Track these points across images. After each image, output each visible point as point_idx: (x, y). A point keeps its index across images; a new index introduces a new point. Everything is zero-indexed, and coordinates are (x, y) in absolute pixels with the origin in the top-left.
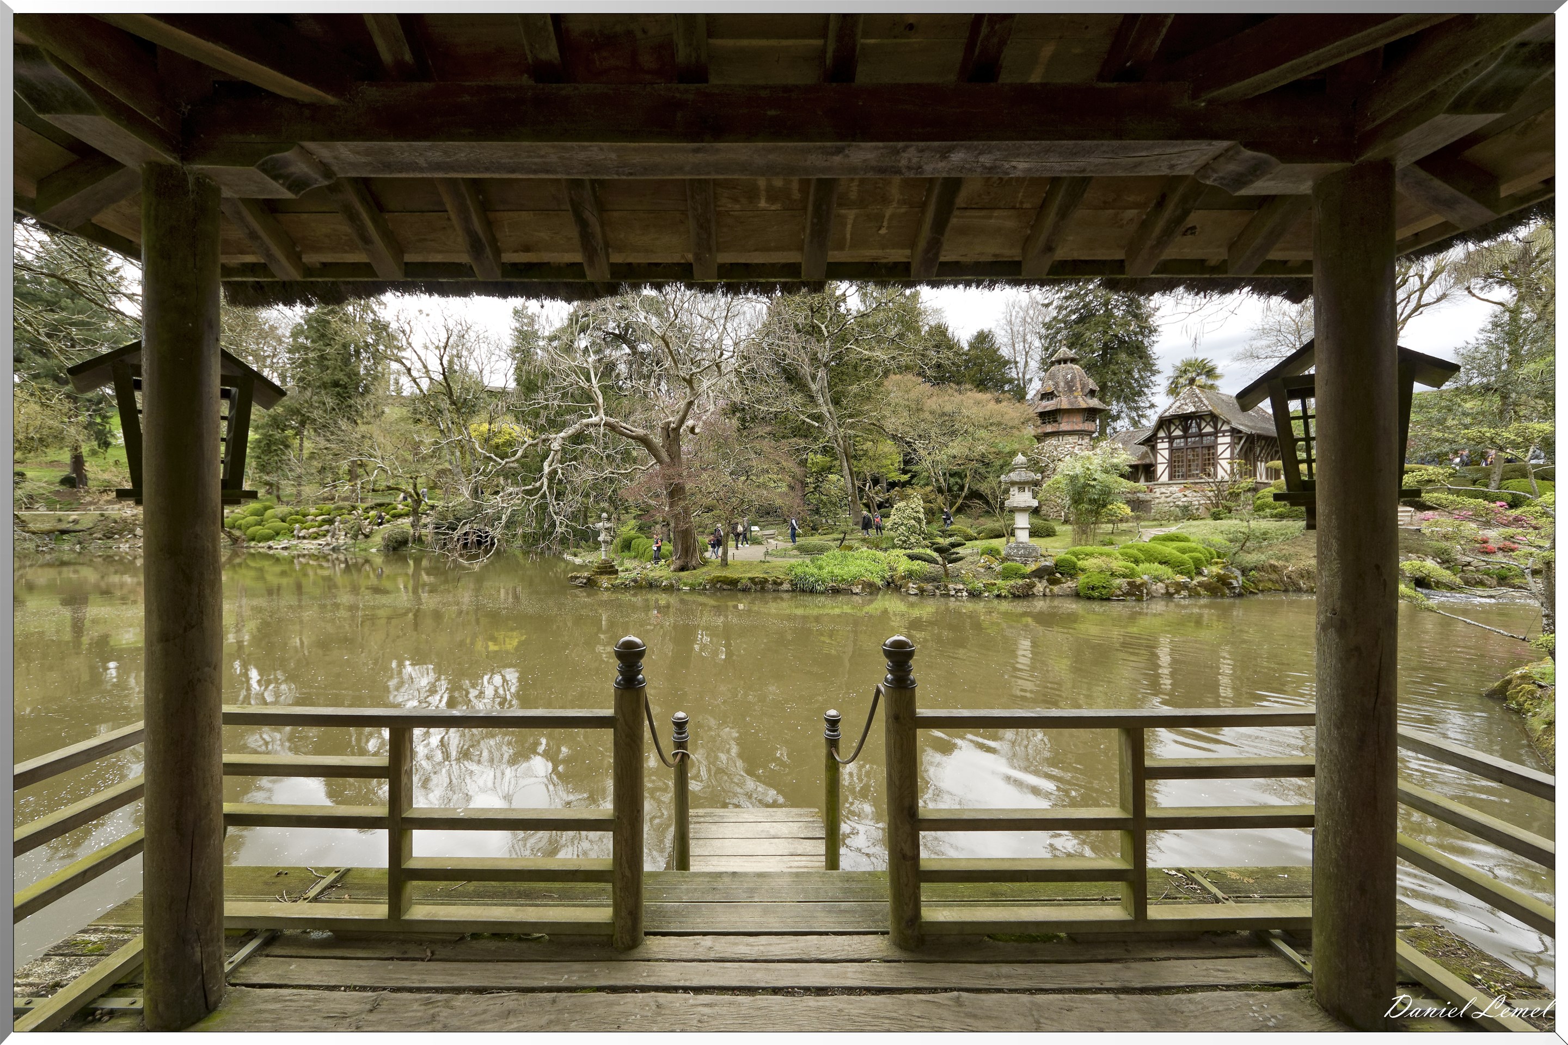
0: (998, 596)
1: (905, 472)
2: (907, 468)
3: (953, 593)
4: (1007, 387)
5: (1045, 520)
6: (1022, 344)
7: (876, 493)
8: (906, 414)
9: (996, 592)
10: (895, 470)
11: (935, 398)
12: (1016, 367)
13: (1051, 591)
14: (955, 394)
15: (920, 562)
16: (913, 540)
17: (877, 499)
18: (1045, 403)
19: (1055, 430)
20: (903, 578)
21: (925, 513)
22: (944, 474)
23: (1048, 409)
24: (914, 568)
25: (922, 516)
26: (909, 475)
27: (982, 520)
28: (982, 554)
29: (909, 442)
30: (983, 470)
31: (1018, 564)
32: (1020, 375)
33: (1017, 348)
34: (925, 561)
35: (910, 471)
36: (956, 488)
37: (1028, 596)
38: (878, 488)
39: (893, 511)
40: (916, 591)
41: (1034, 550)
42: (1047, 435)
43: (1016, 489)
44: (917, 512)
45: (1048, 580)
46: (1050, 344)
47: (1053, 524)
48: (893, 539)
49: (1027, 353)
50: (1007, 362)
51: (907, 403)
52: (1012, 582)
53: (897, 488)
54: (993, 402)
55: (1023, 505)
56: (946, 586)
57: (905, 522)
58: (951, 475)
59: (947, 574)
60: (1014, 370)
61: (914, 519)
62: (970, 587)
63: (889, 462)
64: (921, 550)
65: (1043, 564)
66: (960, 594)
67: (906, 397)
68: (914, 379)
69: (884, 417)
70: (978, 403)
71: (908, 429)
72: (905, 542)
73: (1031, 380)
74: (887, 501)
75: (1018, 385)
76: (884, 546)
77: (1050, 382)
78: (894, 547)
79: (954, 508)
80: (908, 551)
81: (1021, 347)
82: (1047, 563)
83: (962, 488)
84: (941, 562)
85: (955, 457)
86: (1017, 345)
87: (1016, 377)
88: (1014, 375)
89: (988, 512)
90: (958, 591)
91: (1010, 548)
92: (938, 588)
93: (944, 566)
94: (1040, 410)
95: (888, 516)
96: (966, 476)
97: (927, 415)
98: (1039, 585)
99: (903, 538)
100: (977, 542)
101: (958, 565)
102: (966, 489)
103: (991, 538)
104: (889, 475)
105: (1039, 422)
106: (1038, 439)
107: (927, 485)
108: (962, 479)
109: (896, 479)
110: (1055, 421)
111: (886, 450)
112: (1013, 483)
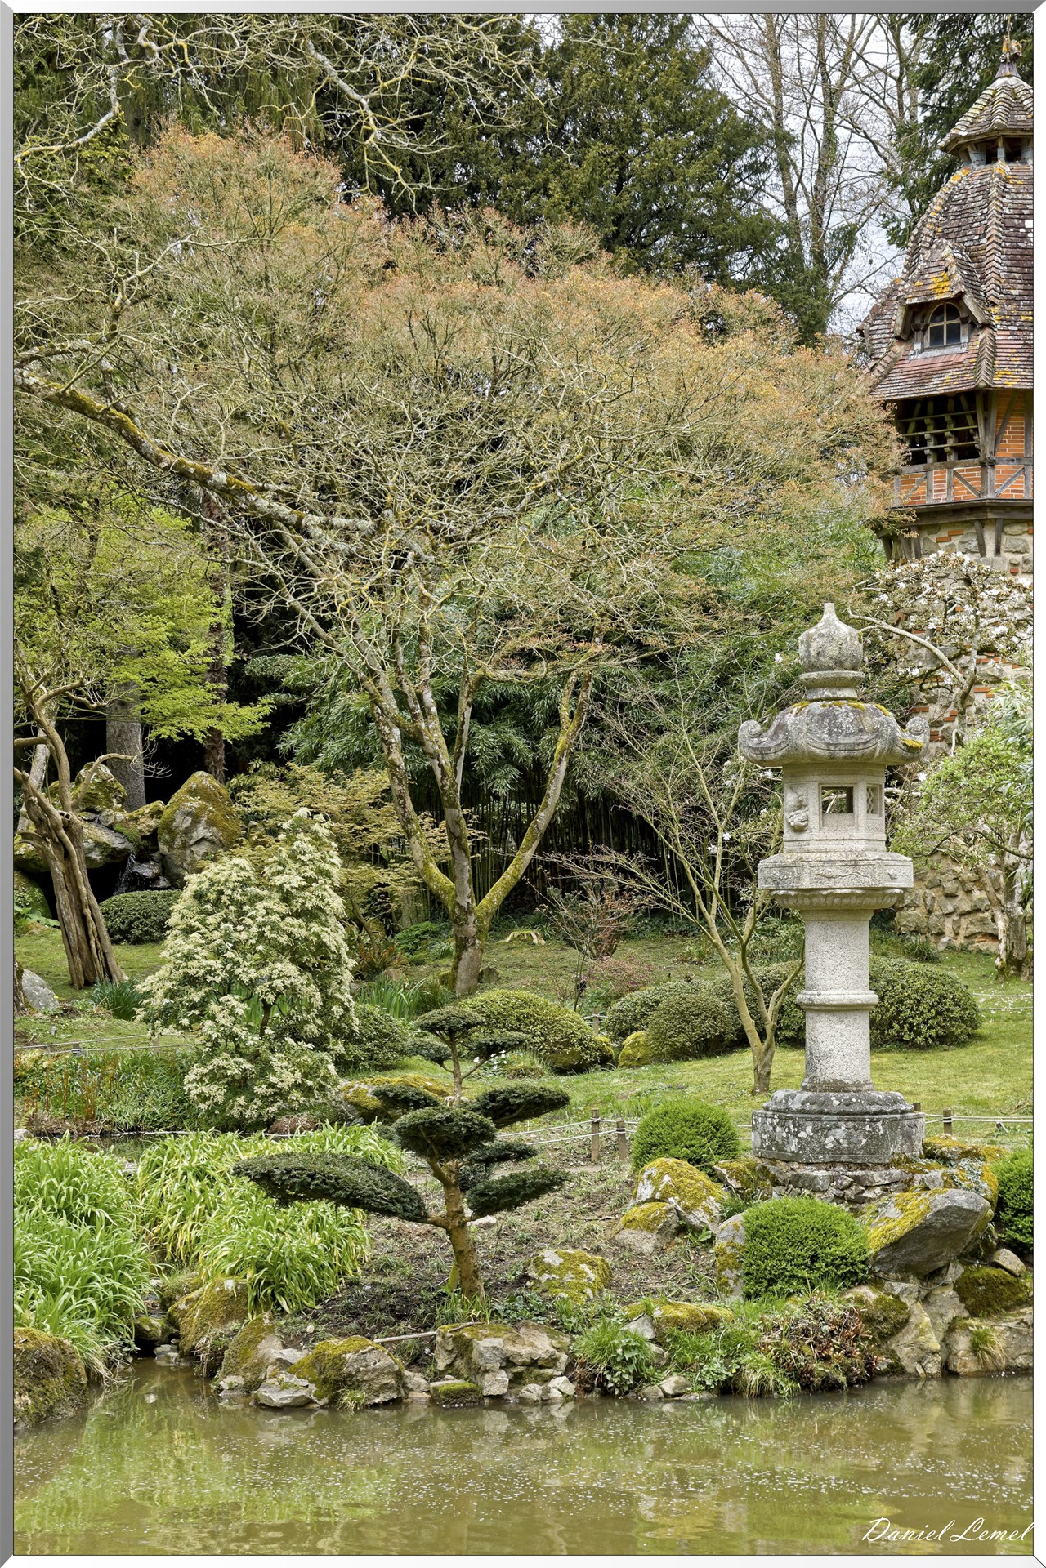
0: (728, 1390)
1: (243, 689)
2: (257, 665)
3: (497, 1383)
4: (740, 265)
5: (924, 956)
6: (809, 43)
7: (89, 805)
8: (252, 360)
9: (717, 1368)
10: (193, 678)
11: (402, 285)
12: (784, 166)
13: (978, 1346)
14: (508, 272)
15: (323, 1207)
16: (285, 1075)
17: (94, 833)
18: (921, 354)
19: (964, 494)
20: (232, 1306)
21: (352, 919)
22: (449, 704)
23: (936, 386)
24: (291, 1244)
25: (335, 937)
26: (266, 705)
27: (630, 957)
28: (647, 1151)
29: (270, 519)
30: (637, 691)
31: (824, 1205)
32: (802, 207)
33: (790, 69)
34: (354, 1200)
35: (271, 684)
36: (503, 782)
37: (866, 1381)
38: (96, 772)
39: (182, 908)
40: (302, 1387)
41: (897, 1119)
42: (933, 518)
43: (811, 794)
44: (309, 915)
45: (964, 1289)
46: (940, 54)
47: (959, 974)
48: (177, 1072)
49: (832, 96)
50: (742, 136)
51: (256, 298)
52: (795, 1308)
53: (200, 778)
54: (687, 332)
55: (844, 882)
56: (463, 1347)
57: (246, 973)
58: (482, 714)
59: (467, 1279)
60: (773, 178)
61: (294, 953)
62: (583, 1345)
63: (160, 631)
64: (333, 1142)
65: (942, 1199)
66: (533, 1390)
67: (254, 264)
68: (296, 166)
69: (134, 369)
70: (616, 327)
71: (262, 445)
72: (239, 1085)
73: (848, 237)
74: (148, 845)
75: (792, 260)
76: (128, 1112)
77: (947, 251)
78: (182, 1116)
79: (496, 893)
80: (262, 1148)
81: (809, 63)
82: (961, 1198)
83: (532, 785)
84: (437, 1204)
85: (505, 614)
86: (787, 51)
87: (780, 213)
88: (772, 204)
89: (659, 914)
90: (523, 1371)
91: (784, 1115)
92: (418, 1360)
93: (454, 1226)
94: (900, 389)
95: (150, 932)
96: (553, 717)
97: (364, 379)
98: (921, 1316)
99: (235, 1067)
100: (614, 1080)
101: (523, 1218)
102: (554, 791)
103: (681, 1054)
104: (162, 704)
105: (896, 453)
106: (889, 540)
107: (359, 760)
108: (532, 733)
109: (197, 726)
110: (968, 452)
111: (145, 557)
112: (797, 766)
